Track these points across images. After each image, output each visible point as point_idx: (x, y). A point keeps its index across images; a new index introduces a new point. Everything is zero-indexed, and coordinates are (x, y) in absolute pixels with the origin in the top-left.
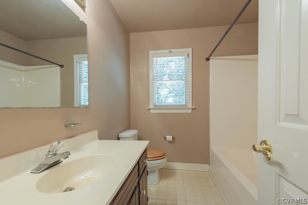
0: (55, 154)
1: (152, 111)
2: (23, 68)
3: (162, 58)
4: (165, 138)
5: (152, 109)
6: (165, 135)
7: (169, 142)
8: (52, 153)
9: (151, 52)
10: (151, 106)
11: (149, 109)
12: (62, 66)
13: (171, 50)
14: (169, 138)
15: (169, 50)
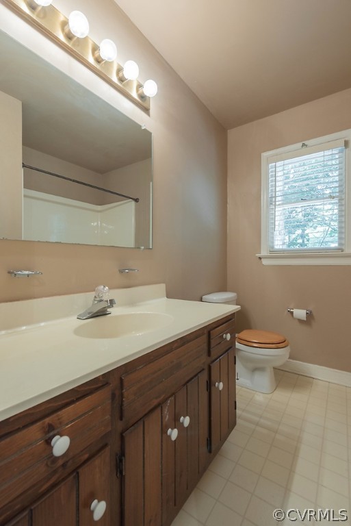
0: (101, 301)
1: (265, 262)
2: (99, 208)
3: (286, 162)
4: (292, 313)
5: (266, 257)
6: (291, 307)
7: (300, 321)
8: (98, 299)
9: (265, 155)
10: (264, 253)
11: (260, 258)
12: (136, 200)
13: (306, 142)
14: (300, 313)
15: (301, 144)
